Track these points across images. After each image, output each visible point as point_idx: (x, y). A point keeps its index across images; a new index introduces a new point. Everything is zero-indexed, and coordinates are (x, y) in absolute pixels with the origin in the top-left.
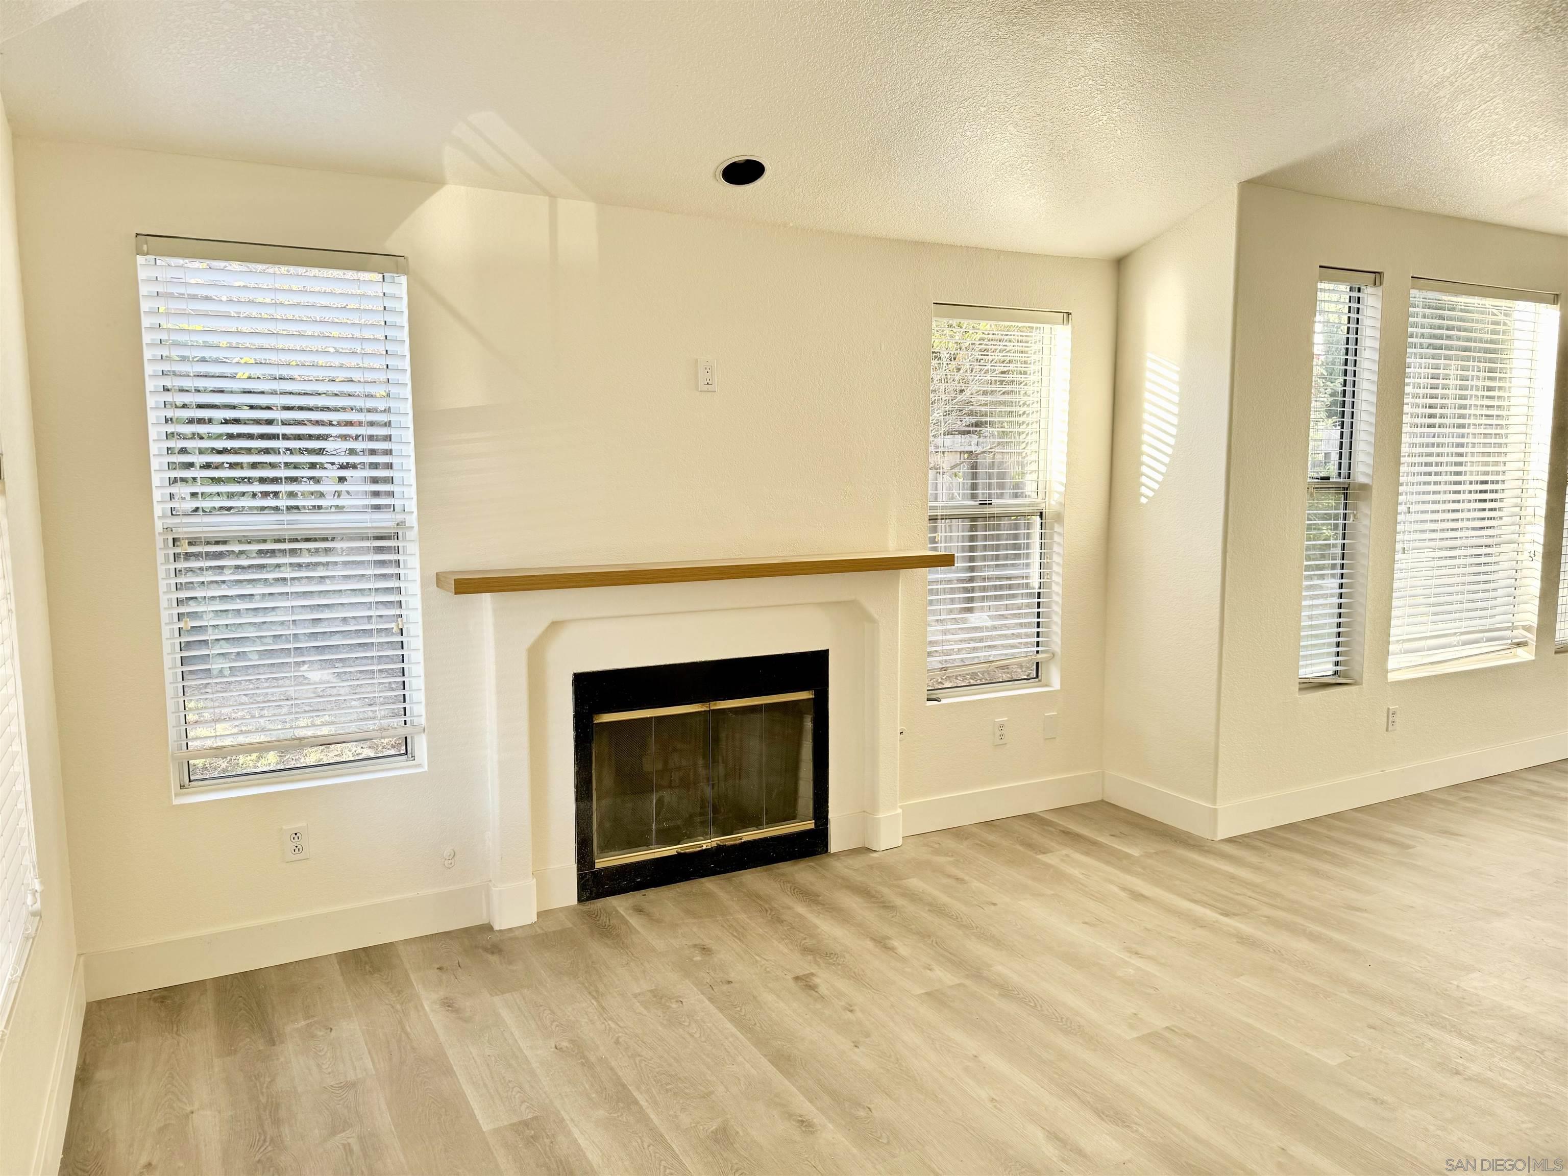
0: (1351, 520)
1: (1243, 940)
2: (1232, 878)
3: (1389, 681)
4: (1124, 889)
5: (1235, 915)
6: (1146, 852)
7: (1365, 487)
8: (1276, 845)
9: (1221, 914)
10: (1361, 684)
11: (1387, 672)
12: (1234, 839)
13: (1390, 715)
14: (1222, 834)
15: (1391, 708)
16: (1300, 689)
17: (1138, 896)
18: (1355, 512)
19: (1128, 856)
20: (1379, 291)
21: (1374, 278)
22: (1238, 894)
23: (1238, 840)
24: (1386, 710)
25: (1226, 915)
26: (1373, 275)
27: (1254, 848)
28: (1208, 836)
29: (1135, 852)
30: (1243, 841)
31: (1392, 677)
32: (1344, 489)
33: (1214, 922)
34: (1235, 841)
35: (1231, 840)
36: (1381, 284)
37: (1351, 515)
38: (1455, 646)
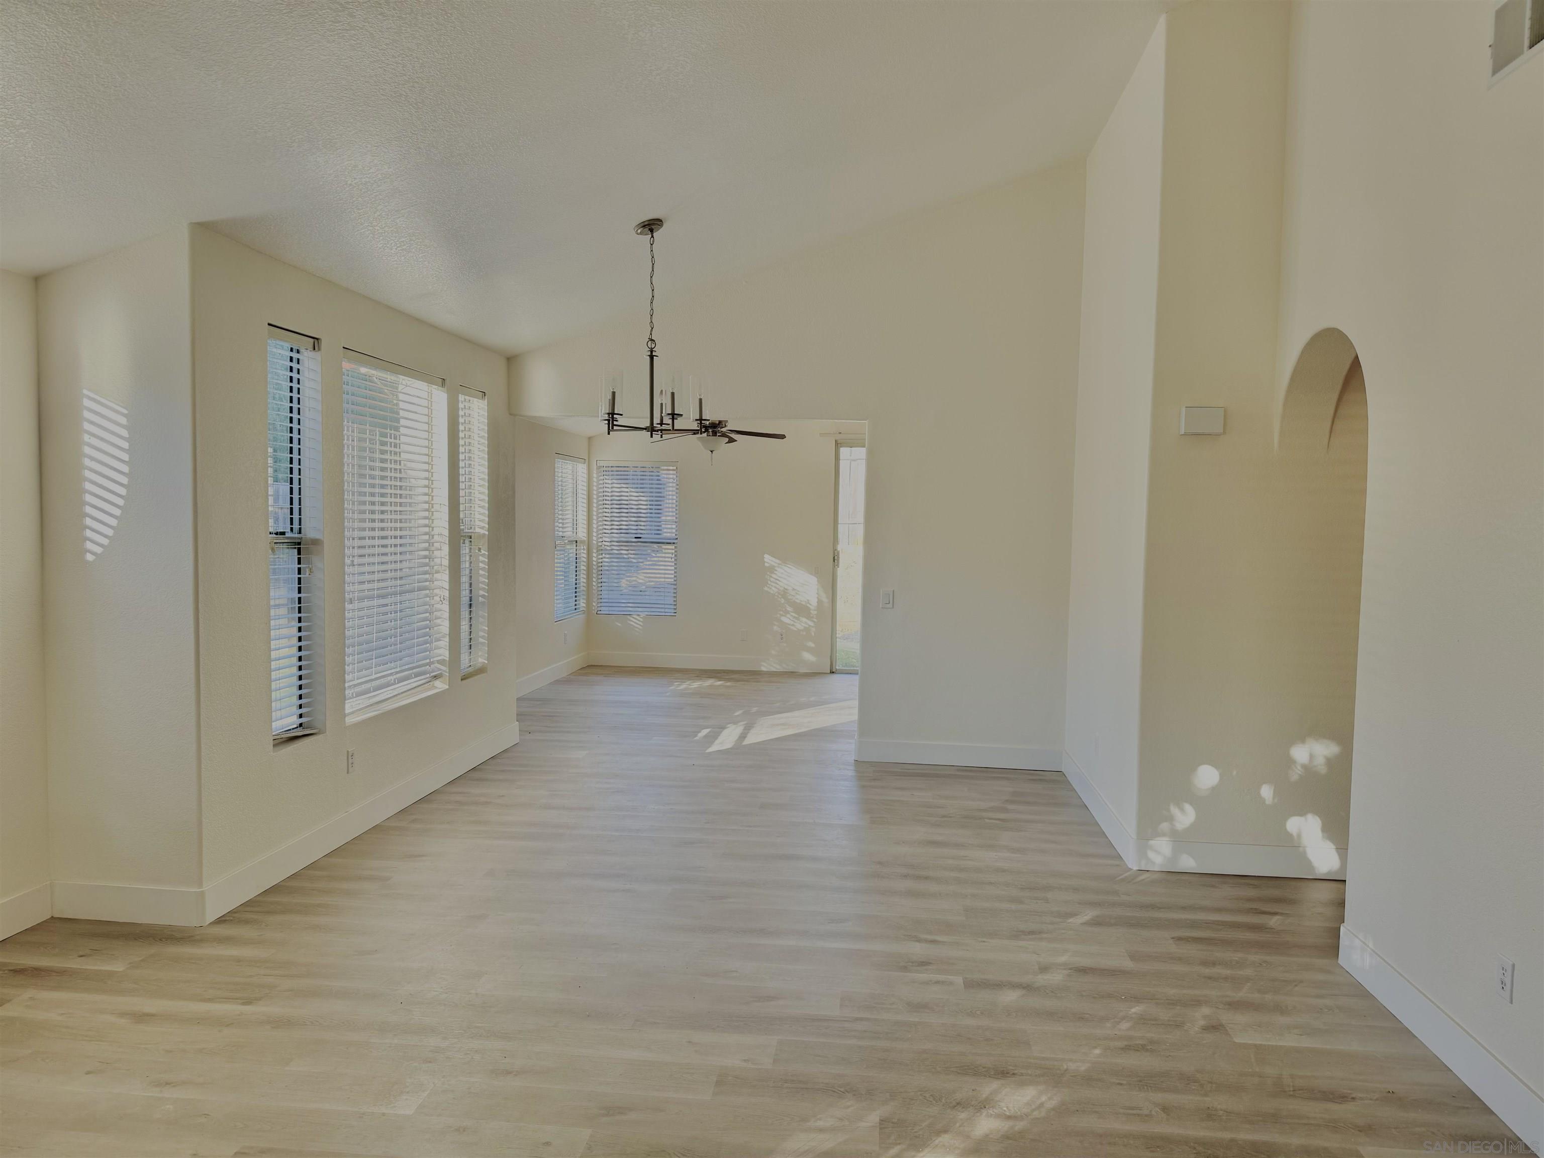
0: (307, 574)
1: (279, 1023)
2: (239, 960)
3: (347, 725)
4: (122, 1015)
5: (260, 999)
6: (131, 963)
7: (316, 542)
8: (269, 912)
9: (243, 1004)
10: (325, 732)
11: (345, 715)
12: (223, 919)
13: (350, 756)
14: (211, 917)
15: (349, 750)
16: (274, 746)
17: (141, 1018)
18: (310, 566)
19: (111, 974)
20: (316, 355)
21: (312, 344)
22: (251, 976)
23: (228, 919)
24: (346, 753)
25: (248, 1002)
26: (312, 340)
27: (247, 922)
28: (195, 923)
29: (118, 967)
30: (234, 917)
31: (350, 720)
32: (295, 543)
33: (239, 1015)
34: (225, 921)
35: (221, 921)
36: (319, 349)
37: (307, 570)
38: (393, 684)
